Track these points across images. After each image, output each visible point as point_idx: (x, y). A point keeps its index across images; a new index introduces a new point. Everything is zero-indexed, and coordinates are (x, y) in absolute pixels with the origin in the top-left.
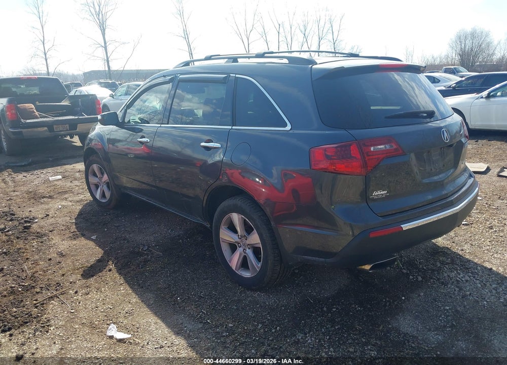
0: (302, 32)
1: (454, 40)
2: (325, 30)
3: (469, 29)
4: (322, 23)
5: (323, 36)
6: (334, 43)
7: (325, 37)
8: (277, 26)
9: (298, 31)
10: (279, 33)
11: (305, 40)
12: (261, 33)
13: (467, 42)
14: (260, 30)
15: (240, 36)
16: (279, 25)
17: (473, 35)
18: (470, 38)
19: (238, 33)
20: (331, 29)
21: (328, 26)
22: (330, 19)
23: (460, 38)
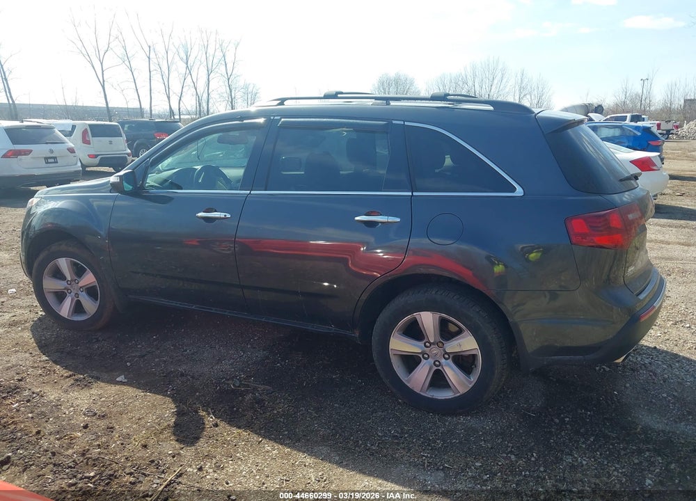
0: (182, 59)
1: (376, 85)
2: (216, 61)
3: (392, 75)
4: (211, 51)
5: (214, 67)
6: (229, 79)
7: (217, 70)
8: (147, 49)
9: (177, 58)
10: (149, 58)
11: (188, 72)
12: (121, 56)
13: (391, 90)
14: (120, 51)
15: (87, 57)
16: (150, 47)
17: (397, 81)
18: (394, 85)
19: (85, 53)
20: (223, 59)
21: (219, 54)
22: (221, 45)
23: (383, 84)
